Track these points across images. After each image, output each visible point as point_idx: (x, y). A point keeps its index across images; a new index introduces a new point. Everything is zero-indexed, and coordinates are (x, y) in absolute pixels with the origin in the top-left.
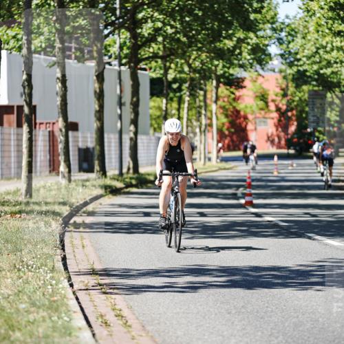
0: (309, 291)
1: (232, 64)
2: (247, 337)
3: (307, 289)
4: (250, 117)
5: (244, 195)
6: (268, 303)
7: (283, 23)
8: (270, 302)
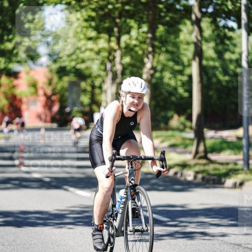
0: (63, 229)
6: (32, 238)
8: (33, 237)
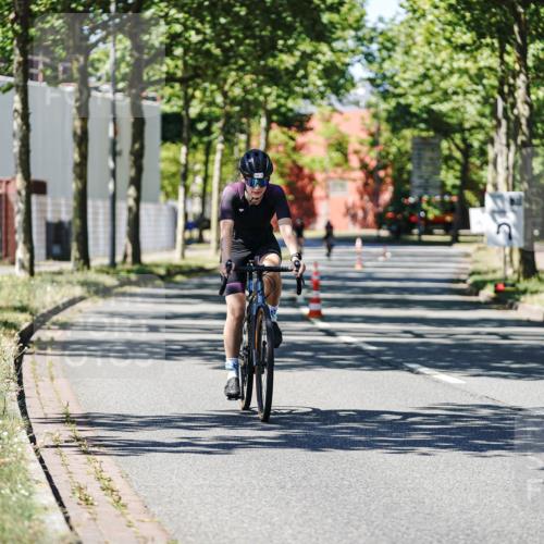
0: (409, 455)
1: (291, 93)
2: (310, 526)
3: (405, 452)
4: (319, 177)
5: (308, 301)
6: (344, 473)
7: (374, 29)
8: (347, 471)
